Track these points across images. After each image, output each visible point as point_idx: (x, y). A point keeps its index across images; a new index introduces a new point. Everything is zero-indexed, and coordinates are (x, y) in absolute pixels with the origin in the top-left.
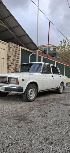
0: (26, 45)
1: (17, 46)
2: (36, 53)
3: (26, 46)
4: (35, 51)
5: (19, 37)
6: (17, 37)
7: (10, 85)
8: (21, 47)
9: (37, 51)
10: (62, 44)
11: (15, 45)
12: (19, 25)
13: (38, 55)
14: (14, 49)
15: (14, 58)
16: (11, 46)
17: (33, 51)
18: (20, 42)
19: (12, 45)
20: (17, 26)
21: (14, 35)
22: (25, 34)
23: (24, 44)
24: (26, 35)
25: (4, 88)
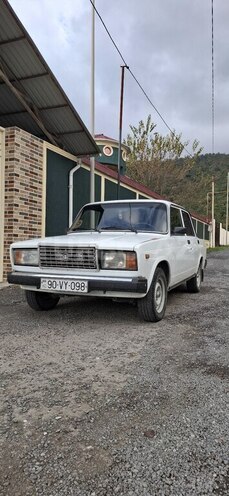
0: (58, 138)
1: (36, 142)
2: (89, 166)
3: (59, 141)
4: (85, 159)
5: (40, 109)
6: (32, 110)
7: (103, 272)
8: (46, 145)
9: (93, 159)
10: (138, 135)
11: (28, 136)
12: (47, 72)
13: (94, 172)
14: (27, 151)
15: (27, 180)
16: (17, 140)
17: (80, 160)
18: (42, 126)
19: (21, 135)
20: (39, 75)
21: (25, 104)
22: (62, 102)
23: (53, 134)
24: (65, 105)
25: (86, 283)
